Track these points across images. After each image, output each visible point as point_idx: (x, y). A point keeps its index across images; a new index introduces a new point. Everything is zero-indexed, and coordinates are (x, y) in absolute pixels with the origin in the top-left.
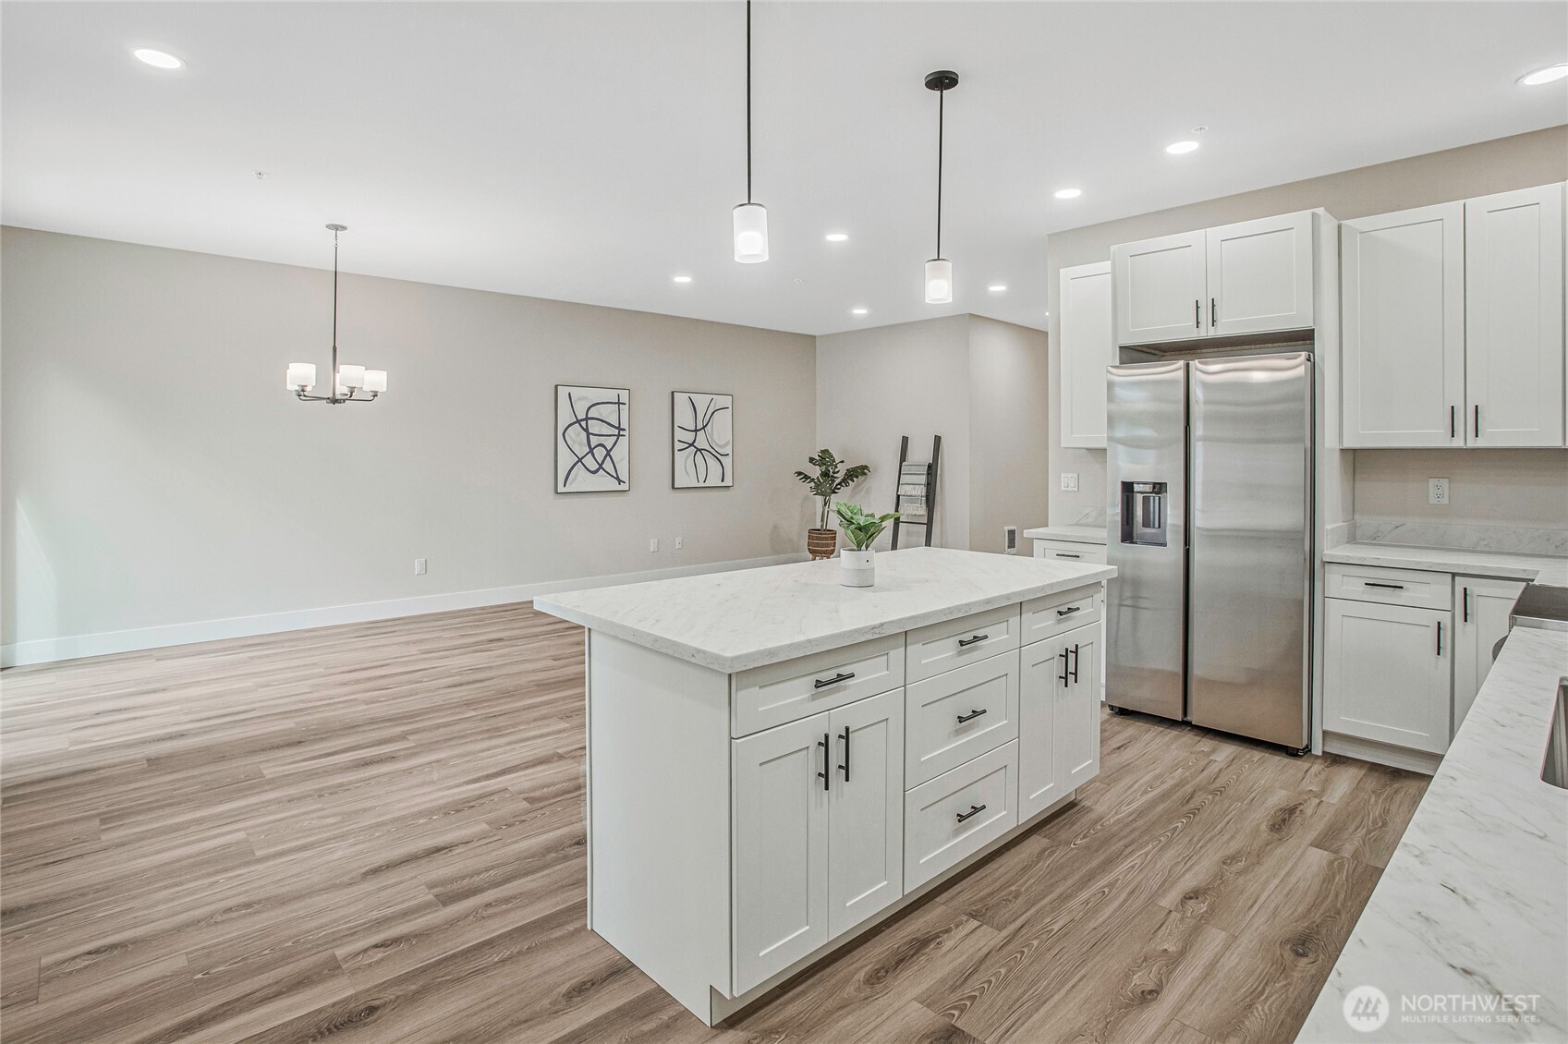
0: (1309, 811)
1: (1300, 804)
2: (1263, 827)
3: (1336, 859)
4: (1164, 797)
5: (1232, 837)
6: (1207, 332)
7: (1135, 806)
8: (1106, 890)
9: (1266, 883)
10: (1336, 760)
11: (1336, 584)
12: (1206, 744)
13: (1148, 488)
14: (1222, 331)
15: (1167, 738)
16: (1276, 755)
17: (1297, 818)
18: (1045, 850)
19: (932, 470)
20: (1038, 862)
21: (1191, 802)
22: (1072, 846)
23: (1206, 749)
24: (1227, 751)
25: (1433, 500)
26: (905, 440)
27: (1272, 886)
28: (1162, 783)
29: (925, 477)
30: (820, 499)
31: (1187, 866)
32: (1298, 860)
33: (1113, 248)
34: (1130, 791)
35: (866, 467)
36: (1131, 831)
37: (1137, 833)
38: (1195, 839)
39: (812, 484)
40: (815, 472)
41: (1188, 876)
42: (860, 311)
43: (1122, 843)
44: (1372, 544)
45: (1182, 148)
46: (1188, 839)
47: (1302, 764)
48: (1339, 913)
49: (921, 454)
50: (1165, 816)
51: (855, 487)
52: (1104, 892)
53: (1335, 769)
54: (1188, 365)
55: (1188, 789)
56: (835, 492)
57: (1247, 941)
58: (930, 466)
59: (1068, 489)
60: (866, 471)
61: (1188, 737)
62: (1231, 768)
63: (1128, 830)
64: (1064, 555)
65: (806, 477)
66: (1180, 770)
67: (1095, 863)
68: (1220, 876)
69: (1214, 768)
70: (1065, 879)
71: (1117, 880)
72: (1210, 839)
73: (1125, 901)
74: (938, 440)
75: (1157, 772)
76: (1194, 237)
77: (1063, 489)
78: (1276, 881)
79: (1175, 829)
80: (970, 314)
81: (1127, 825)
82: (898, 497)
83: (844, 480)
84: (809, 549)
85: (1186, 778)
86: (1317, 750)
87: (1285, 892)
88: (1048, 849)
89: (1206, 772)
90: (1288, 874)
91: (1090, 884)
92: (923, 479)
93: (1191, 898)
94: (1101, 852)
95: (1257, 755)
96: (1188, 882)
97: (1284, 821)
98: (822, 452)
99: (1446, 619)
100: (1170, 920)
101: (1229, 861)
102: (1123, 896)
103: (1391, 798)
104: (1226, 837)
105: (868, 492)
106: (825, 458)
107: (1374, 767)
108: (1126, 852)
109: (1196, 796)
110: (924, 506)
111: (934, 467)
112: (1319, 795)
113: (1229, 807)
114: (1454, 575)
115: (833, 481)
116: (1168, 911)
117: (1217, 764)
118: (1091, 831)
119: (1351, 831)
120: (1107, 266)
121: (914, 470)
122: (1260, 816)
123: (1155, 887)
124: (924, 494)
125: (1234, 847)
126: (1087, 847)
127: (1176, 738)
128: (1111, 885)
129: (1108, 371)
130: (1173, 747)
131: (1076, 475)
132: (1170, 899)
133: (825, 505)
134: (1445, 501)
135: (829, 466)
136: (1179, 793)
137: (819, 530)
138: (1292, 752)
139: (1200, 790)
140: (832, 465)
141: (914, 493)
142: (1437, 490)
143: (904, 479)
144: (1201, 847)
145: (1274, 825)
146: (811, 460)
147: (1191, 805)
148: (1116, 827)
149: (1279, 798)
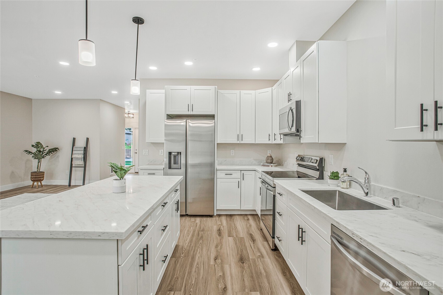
0: (222, 229)
1: (220, 228)
2: (217, 236)
3: (234, 238)
4: (193, 235)
5: (213, 241)
6: (190, 113)
7: (188, 240)
8: (197, 266)
9: (227, 249)
10: (219, 216)
11: (220, 175)
12: (193, 219)
13: (176, 154)
14: (194, 113)
15: (183, 220)
16: (208, 218)
17: (221, 231)
18: (175, 262)
19: (86, 149)
20: (176, 266)
21: (199, 235)
22: (181, 257)
23: (194, 220)
24: (198, 220)
25: (232, 155)
26: (74, 139)
27: (228, 249)
28: (190, 232)
29: (83, 151)
30: (37, 160)
31: (210, 251)
32: (228, 241)
33: (166, 86)
34: (184, 237)
35: (57, 148)
36: (192, 248)
37: (194, 248)
38: (207, 244)
39: (33, 155)
40: (34, 150)
41: (212, 254)
42: (58, 92)
43: (192, 252)
44: (220, 165)
45: (189, 63)
46: (205, 245)
47: (214, 219)
48: (242, 250)
49: (81, 143)
50: (197, 241)
51: (52, 156)
52: (197, 267)
53: (220, 218)
54: (186, 121)
55: (196, 232)
56: (43, 158)
57: (233, 265)
58: (85, 148)
59: (145, 154)
60: (57, 150)
61: (188, 218)
62: (202, 224)
63: (191, 247)
64: (150, 174)
65: (30, 152)
66: (192, 228)
67: (190, 260)
68: (217, 251)
69: (198, 225)
70: (186, 267)
71: (198, 262)
72: (210, 243)
73: (203, 267)
74: (88, 139)
75: (187, 229)
76: (188, 87)
77: (144, 154)
78: (228, 248)
79: (201, 243)
80: (100, 99)
81: (190, 246)
82: (72, 158)
83: (47, 153)
84: (31, 180)
85: (194, 229)
86: (215, 215)
87: (231, 250)
88: (176, 260)
89: (197, 226)
90: (229, 245)
91: (193, 266)
92: (82, 152)
93: (216, 260)
94: (189, 256)
95: (205, 219)
96: (213, 256)
97: (220, 233)
98: (37, 143)
99: (239, 180)
100: (216, 267)
101: (217, 247)
102: (202, 266)
103: (233, 221)
104: (212, 241)
105: (58, 157)
106: (38, 145)
107: (227, 215)
108: (195, 254)
109: (199, 233)
110: (83, 161)
111: (86, 148)
112: (222, 225)
113: (208, 233)
114: (241, 170)
115: (42, 154)
116: (214, 265)
117: (198, 223)
118: (183, 251)
119: (232, 231)
120: (163, 91)
121: (78, 149)
122: (215, 233)
123: (207, 260)
124: (83, 157)
125: (215, 243)
126: (185, 256)
127: (185, 219)
128: (198, 264)
129: (165, 121)
130: (186, 222)
131: (148, 150)
132: (212, 262)
133: (39, 162)
134: (234, 155)
135: (40, 148)
136: (195, 234)
137: (36, 172)
138: (211, 216)
139: (199, 231)
140: (42, 147)
141: (78, 157)
142: (232, 152)
143: (74, 152)
144: (209, 246)
145: (219, 235)
146: (33, 146)
147: (200, 236)
148: (188, 248)
149: (215, 228)
